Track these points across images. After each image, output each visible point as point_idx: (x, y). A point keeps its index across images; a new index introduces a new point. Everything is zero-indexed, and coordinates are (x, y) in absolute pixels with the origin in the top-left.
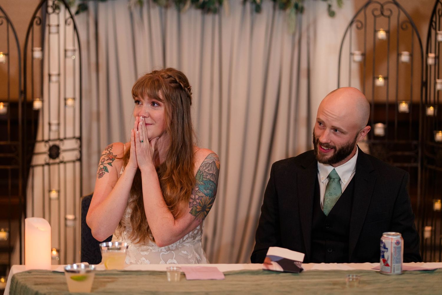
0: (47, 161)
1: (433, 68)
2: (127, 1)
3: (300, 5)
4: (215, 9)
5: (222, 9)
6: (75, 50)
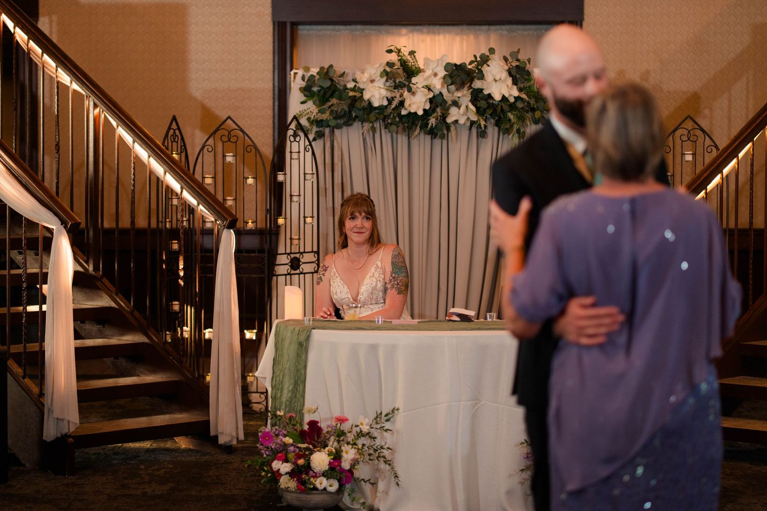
0: (289, 272)
2: (360, 127)
3: (522, 131)
4: (444, 134)
5: (449, 134)
6: (313, 174)
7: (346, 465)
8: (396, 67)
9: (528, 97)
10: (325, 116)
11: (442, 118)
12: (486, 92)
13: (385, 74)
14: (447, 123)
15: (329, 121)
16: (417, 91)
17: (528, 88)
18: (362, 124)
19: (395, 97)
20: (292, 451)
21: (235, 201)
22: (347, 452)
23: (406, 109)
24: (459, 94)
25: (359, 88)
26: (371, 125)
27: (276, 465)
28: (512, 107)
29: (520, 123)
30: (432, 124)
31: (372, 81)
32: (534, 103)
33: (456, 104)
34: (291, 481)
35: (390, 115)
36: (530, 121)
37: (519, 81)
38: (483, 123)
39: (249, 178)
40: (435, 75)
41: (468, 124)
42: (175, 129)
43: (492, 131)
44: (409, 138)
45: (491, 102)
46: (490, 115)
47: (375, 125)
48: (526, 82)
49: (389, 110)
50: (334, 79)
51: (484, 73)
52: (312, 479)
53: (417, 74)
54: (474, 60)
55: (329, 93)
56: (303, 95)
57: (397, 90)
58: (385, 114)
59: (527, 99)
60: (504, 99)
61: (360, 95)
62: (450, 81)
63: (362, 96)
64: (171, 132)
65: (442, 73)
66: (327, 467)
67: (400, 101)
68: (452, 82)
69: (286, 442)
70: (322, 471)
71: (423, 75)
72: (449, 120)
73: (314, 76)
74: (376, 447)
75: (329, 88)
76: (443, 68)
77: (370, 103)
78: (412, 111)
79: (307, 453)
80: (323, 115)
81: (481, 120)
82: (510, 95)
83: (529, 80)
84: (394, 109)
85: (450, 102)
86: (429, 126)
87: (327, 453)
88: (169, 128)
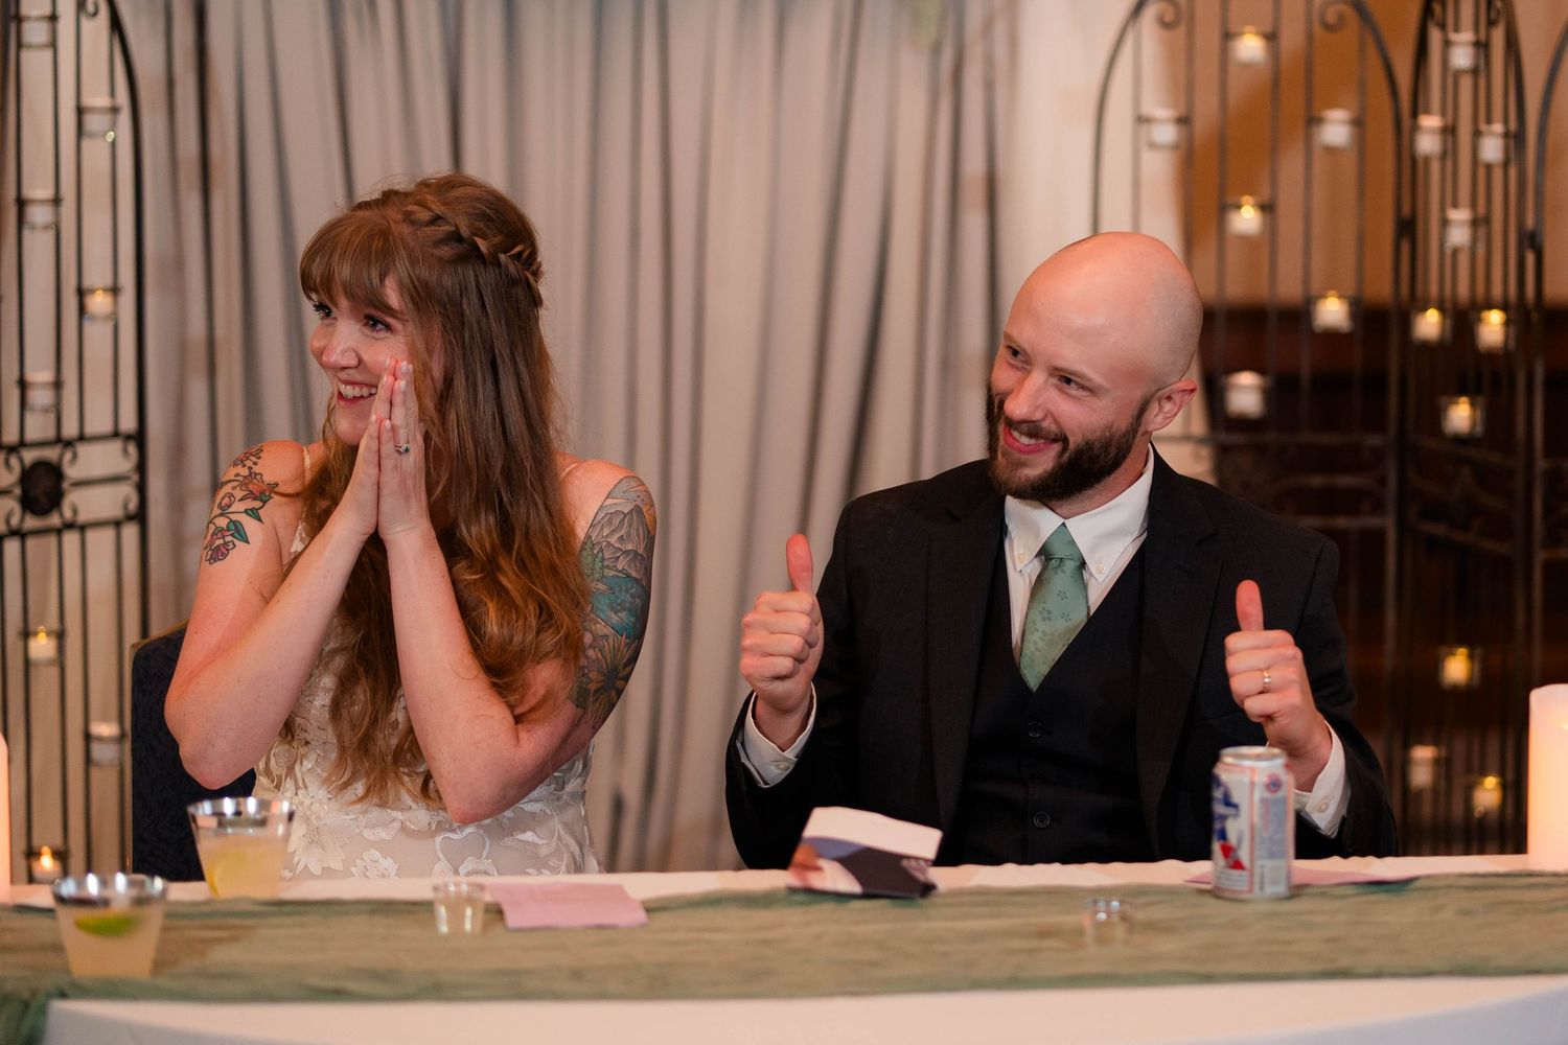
0: (15, 521)
1: (1435, 167)
6: (115, 110)
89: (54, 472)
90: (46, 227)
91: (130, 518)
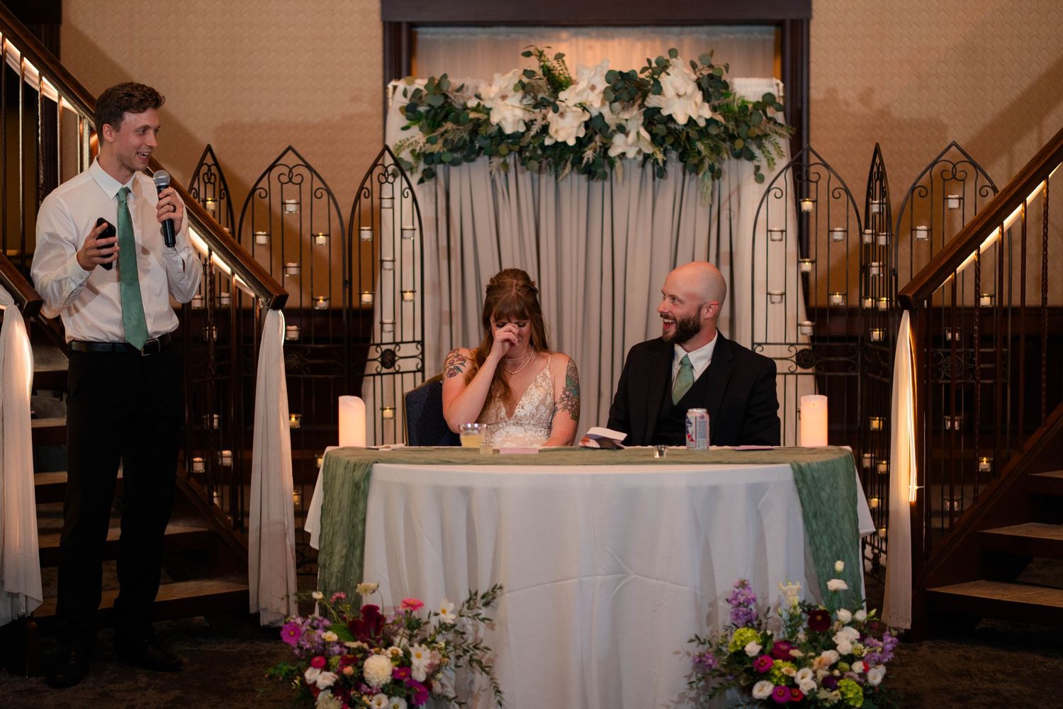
0: (379, 370)
2: (487, 163)
3: (716, 167)
4: (605, 174)
5: (614, 173)
6: (414, 229)
7: (420, 675)
8: (537, 77)
9: (725, 120)
10: (437, 148)
11: (602, 150)
12: (665, 113)
13: (522, 86)
14: (609, 158)
15: (441, 154)
16: (565, 111)
17: (725, 107)
18: (490, 159)
19: (536, 120)
20: (337, 652)
21: (299, 269)
22: (419, 656)
23: (551, 137)
24: (626, 116)
25: (484, 106)
26: (502, 160)
27: (312, 675)
28: (703, 133)
29: (714, 157)
30: (589, 159)
31: (504, 97)
32: (734, 128)
33: (622, 129)
34: (334, 700)
35: (528, 146)
36: (727, 153)
37: (713, 97)
38: (660, 157)
39: (318, 236)
40: (593, 88)
41: (640, 158)
42: (210, 164)
43: (674, 168)
44: (556, 178)
45: (672, 126)
46: (672, 145)
47: (508, 160)
48: (722, 98)
49: (527, 139)
50: (450, 95)
51: (662, 84)
52: (365, 698)
53: (567, 87)
54: (648, 65)
55: (442, 115)
56: (405, 117)
57: (538, 110)
58: (521, 144)
59: (723, 122)
60: (691, 122)
61: (486, 117)
62: (613, 97)
63: (489, 119)
64: (204, 169)
65: (602, 85)
66: (389, 678)
67: (543, 126)
68: (616, 97)
69: (328, 640)
70: (381, 684)
71: (574, 89)
72: (613, 153)
73: (421, 91)
74: (468, 647)
75: (442, 107)
76: (604, 78)
77: (500, 130)
78: (560, 140)
79: (359, 656)
80: (434, 146)
81: (658, 152)
82: (700, 117)
83: (728, 95)
84: (533, 137)
85: (613, 127)
86: (584, 161)
87: (391, 656)
88: (201, 164)
89: (393, 353)
90: (390, 270)
91: (419, 371)
